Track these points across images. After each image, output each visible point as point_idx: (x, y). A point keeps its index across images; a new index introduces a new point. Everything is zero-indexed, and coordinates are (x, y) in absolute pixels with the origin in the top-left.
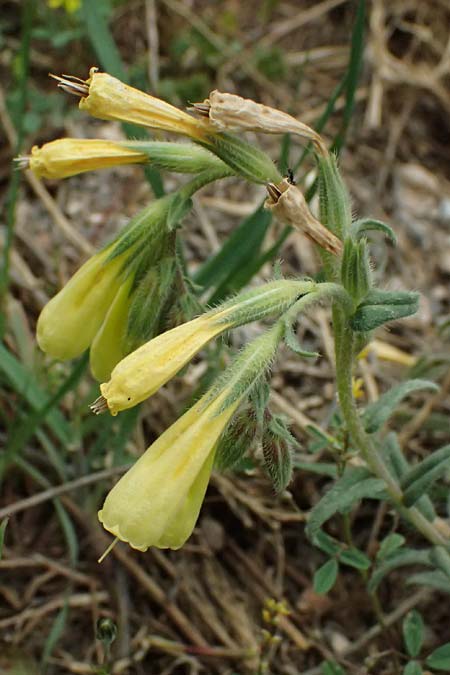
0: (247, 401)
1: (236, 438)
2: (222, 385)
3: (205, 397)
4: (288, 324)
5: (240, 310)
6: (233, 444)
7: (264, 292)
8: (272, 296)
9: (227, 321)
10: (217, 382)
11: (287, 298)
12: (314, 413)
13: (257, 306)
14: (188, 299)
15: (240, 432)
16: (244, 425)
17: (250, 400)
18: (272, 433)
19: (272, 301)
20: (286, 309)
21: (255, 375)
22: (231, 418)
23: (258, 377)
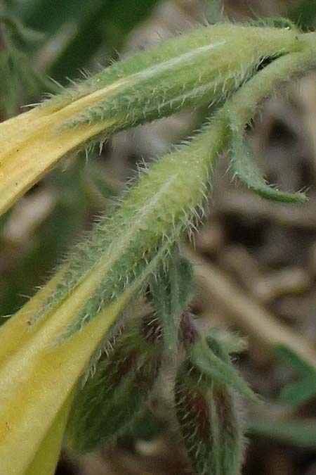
0: (141, 299)
1: (117, 381)
2: (85, 262)
3: (47, 291)
4: (237, 126)
5: (128, 92)
6: (109, 395)
7: (182, 51)
8: (200, 61)
9: (96, 119)
10: (73, 257)
11: (235, 66)
12: (289, 308)
13: (166, 85)
14: (11, 62)
15: (124, 369)
16: (133, 355)
17: (149, 297)
18: (196, 372)
19: (201, 72)
20: (233, 90)
21: (159, 241)
22: (104, 339)
23: (166, 246)
